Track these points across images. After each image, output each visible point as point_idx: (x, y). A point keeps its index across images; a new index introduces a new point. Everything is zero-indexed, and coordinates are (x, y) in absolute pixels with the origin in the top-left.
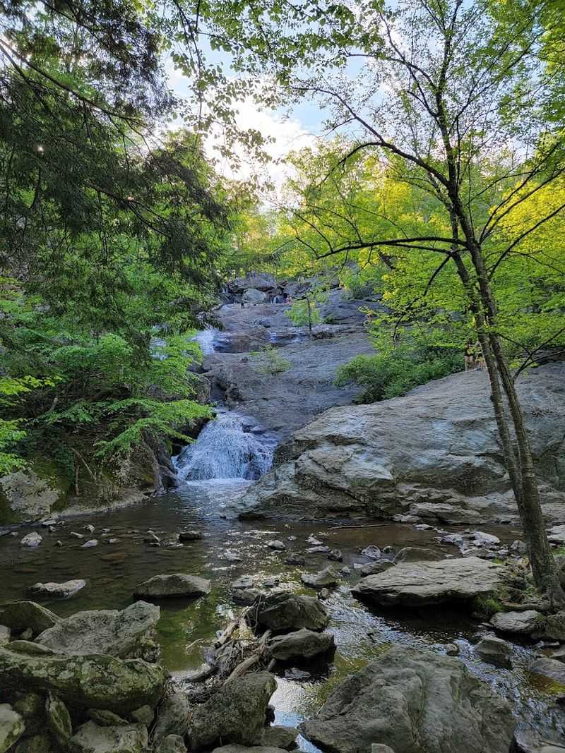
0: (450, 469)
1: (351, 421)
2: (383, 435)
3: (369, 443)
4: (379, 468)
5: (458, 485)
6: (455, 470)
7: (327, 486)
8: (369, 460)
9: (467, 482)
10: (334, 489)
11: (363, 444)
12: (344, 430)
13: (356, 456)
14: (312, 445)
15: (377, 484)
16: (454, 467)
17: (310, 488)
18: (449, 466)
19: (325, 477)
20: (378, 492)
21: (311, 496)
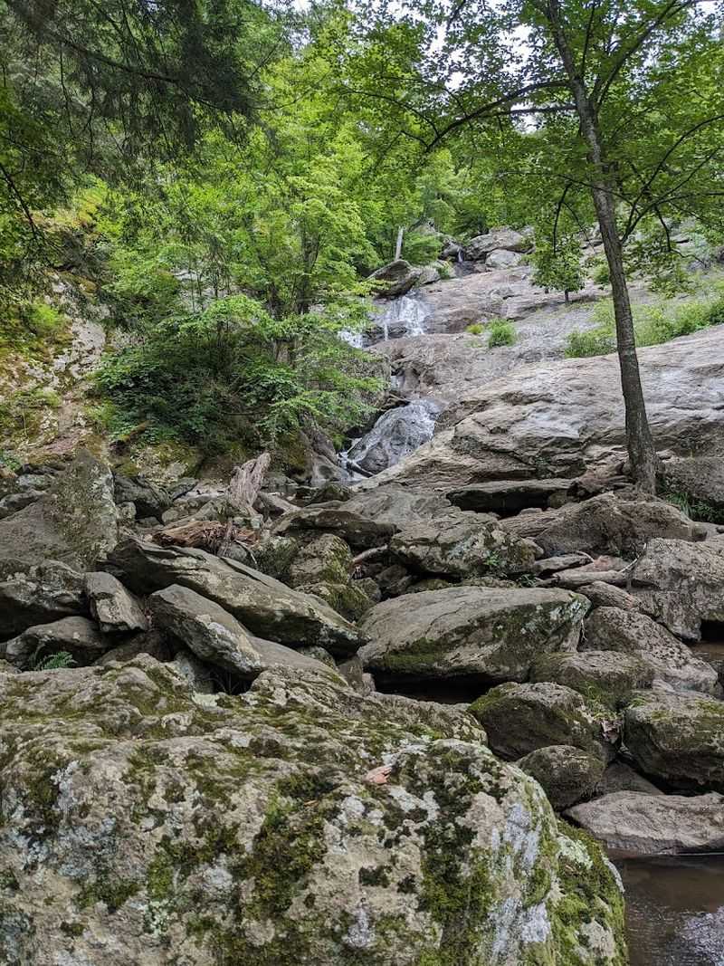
0: (667, 425)
1: (541, 376)
2: (581, 388)
3: (558, 399)
4: (564, 427)
5: (677, 446)
6: (674, 427)
7: (487, 449)
8: (553, 419)
9: (691, 441)
10: (494, 451)
11: (549, 401)
12: (527, 387)
13: (536, 415)
14: (483, 405)
15: (553, 444)
16: (674, 422)
17: (468, 453)
18: (666, 421)
19: (487, 439)
20: (554, 453)
21: (467, 461)
